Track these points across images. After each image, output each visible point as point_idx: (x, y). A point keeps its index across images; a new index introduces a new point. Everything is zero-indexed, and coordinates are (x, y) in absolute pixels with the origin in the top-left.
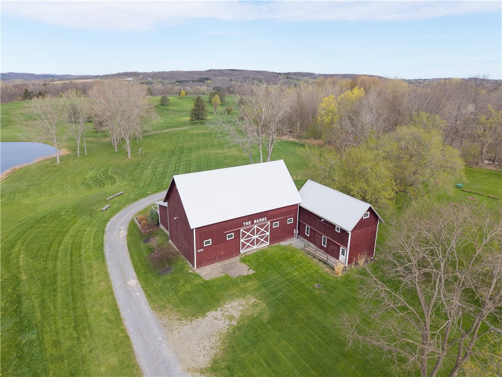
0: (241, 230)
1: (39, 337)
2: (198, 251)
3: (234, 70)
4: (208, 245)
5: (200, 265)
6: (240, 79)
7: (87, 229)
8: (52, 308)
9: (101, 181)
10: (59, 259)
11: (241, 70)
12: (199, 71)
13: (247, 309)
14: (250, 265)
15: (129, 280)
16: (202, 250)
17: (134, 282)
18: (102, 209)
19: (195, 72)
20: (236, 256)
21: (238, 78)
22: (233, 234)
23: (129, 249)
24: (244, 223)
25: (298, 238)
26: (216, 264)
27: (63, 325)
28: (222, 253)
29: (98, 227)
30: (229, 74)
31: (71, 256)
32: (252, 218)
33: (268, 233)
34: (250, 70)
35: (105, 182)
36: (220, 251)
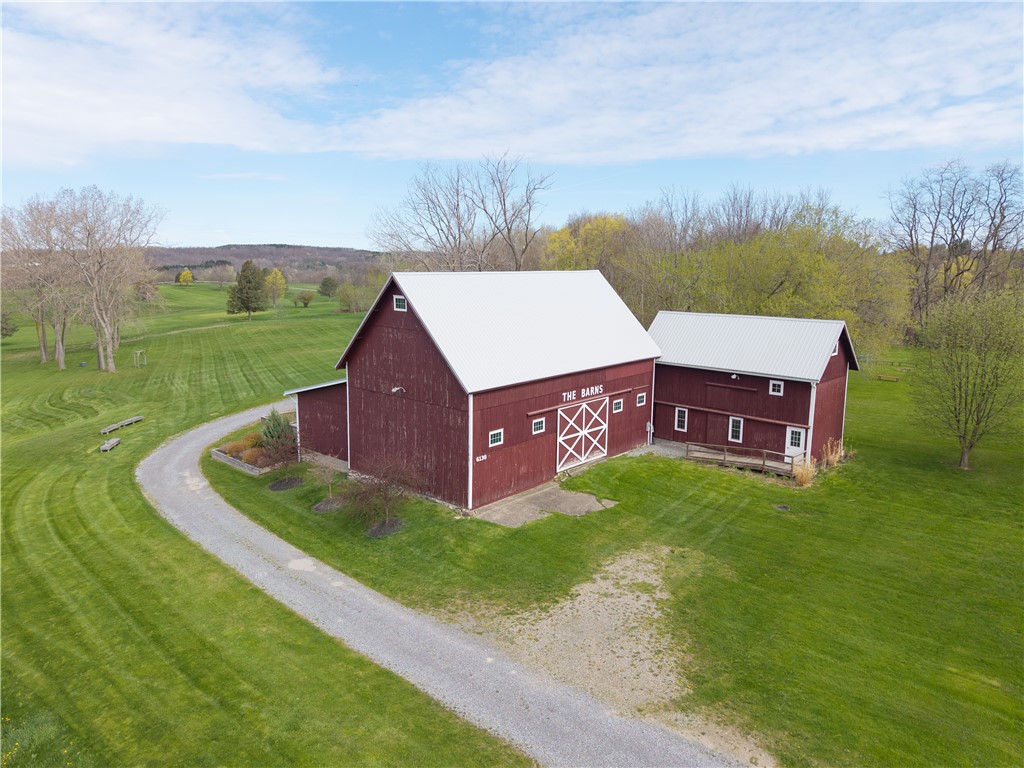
0: (559, 412)
1: (71, 730)
2: (478, 460)
3: (282, 246)
4: (496, 444)
5: (481, 499)
6: (297, 264)
7: (77, 486)
8: (76, 651)
9: (51, 417)
10: (26, 549)
11: (297, 246)
12: (204, 249)
13: (667, 567)
14: (595, 492)
15: (288, 561)
16: (484, 457)
17: (304, 564)
18: (103, 448)
19: (193, 249)
20: (548, 480)
21: (292, 261)
22: (543, 419)
23: (238, 507)
24: (564, 394)
25: (653, 443)
26: (509, 498)
27: (144, 682)
28: (523, 469)
29: (110, 479)
30: (271, 254)
31: (62, 537)
32: (578, 380)
33: (605, 426)
34: (316, 246)
35: (63, 417)
36: (520, 466)
